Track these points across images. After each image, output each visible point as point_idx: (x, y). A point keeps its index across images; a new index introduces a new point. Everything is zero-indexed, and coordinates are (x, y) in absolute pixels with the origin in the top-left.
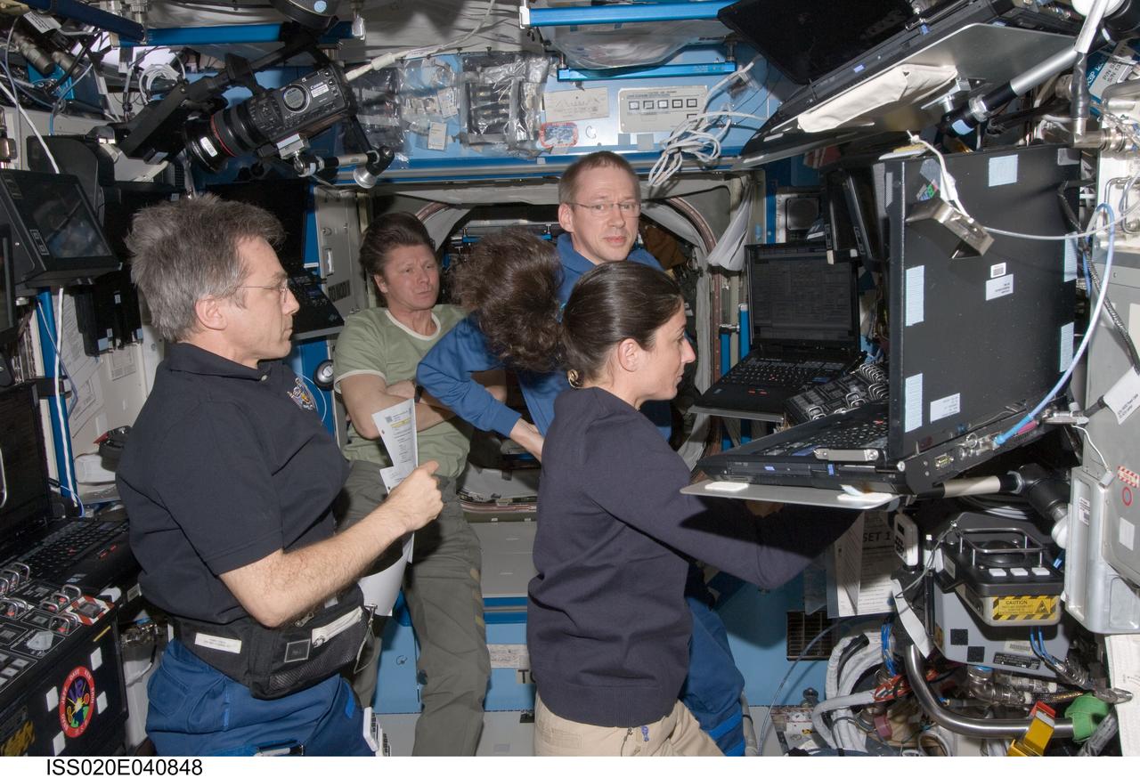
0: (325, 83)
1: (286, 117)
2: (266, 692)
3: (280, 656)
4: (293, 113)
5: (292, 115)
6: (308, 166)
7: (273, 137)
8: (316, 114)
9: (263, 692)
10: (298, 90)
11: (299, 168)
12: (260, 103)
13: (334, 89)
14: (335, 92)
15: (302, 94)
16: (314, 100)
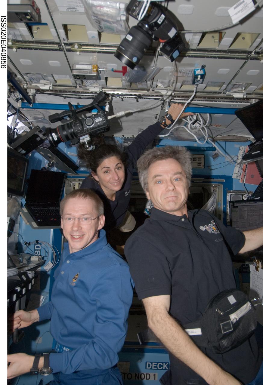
0: (101, 117)
1: (85, 128)
2: (220, 350)
3: (220, 331)
4: (88, 127)
5: (87, 128)
6: (90, 146)
7: (79, 135)
8: (96, 128)
9: (219, 351)
10: (91, 119)
11: (86, 147)
12: (76, 122)
13: (104, 120)
14: (104, 121)
15: (92, 120)
16: (96, 123)
